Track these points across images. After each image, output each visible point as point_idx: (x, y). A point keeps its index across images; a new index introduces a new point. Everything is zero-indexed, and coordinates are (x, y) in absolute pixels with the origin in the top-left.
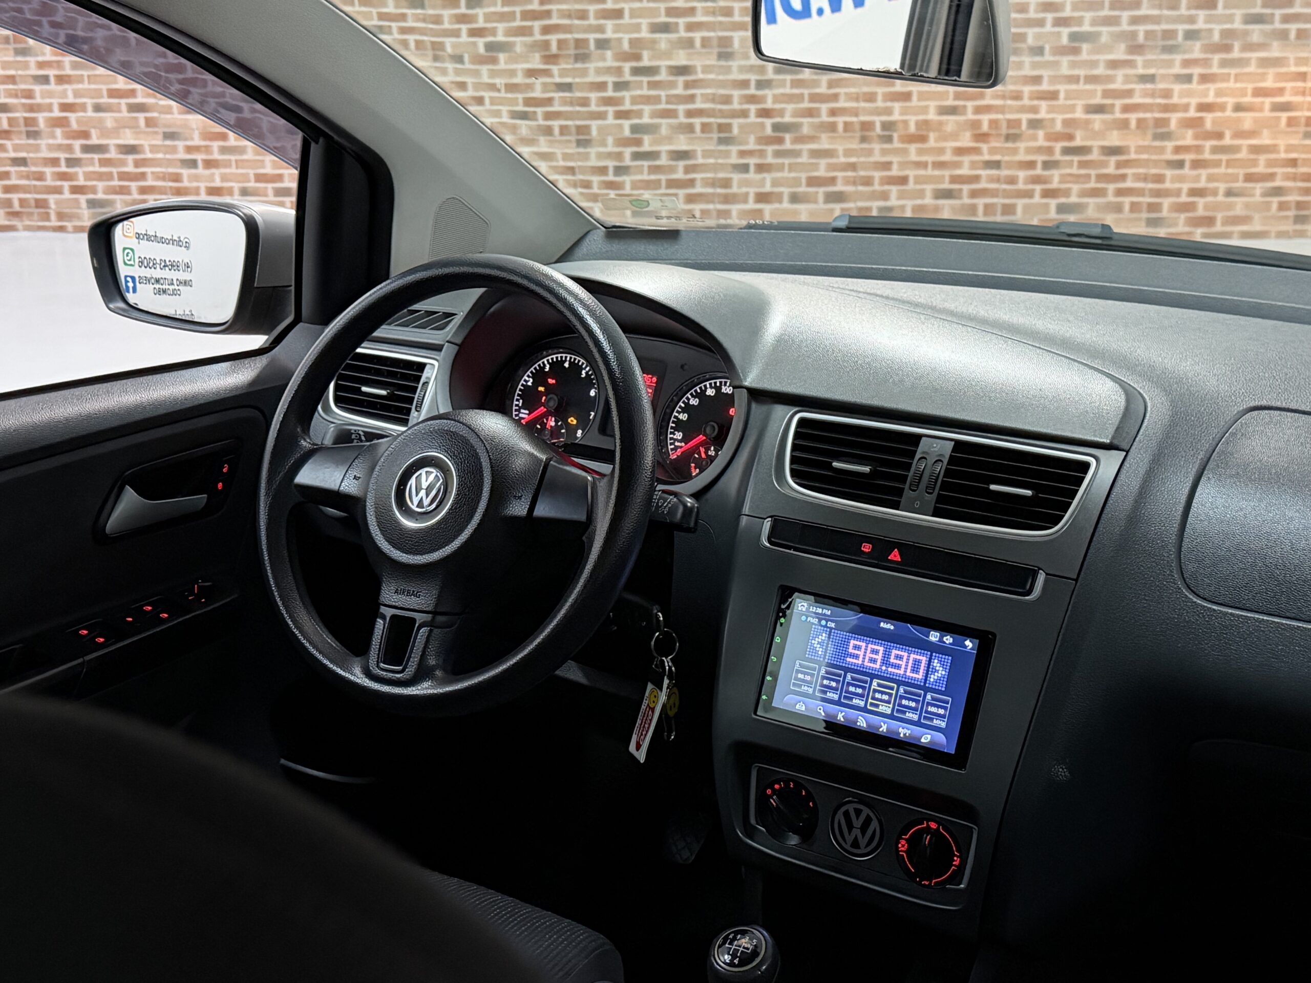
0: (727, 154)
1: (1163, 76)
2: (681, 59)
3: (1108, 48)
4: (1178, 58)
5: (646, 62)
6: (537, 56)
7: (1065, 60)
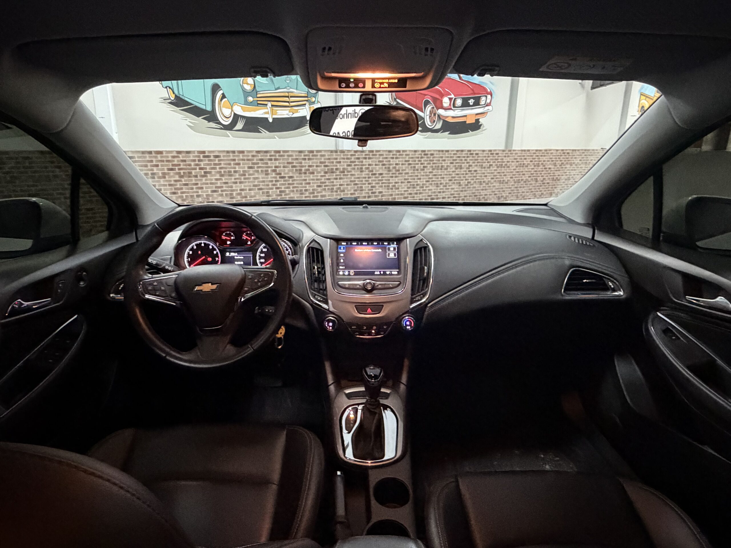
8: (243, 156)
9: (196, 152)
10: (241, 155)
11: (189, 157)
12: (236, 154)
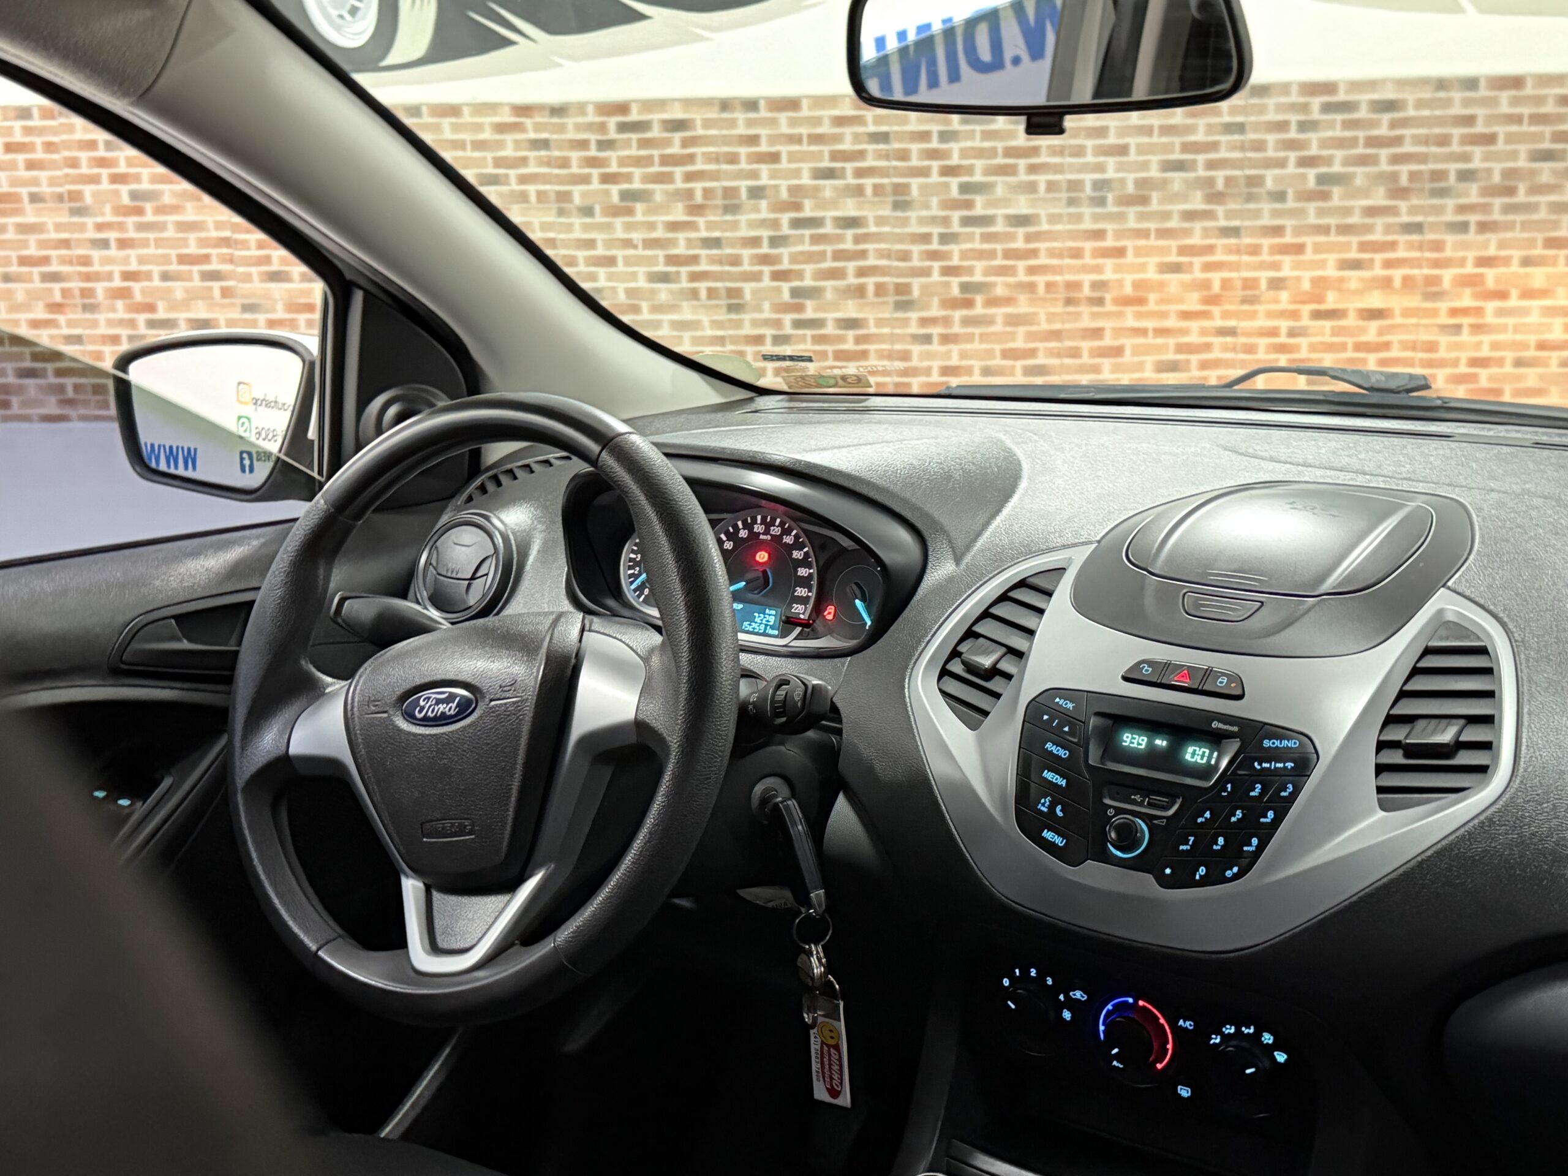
0: (906, 322)
1: (1432, 224)
2: (849, 208)
3: (1365, 192)
4: (1450, 203)
5: (808, 212)
6: (680, 206)
7: (1312, 207)
8: (1515, 101)
9: (1294, 89)
10: (1505, 96)
11: (1262, 110)
12: (1483, 92)
